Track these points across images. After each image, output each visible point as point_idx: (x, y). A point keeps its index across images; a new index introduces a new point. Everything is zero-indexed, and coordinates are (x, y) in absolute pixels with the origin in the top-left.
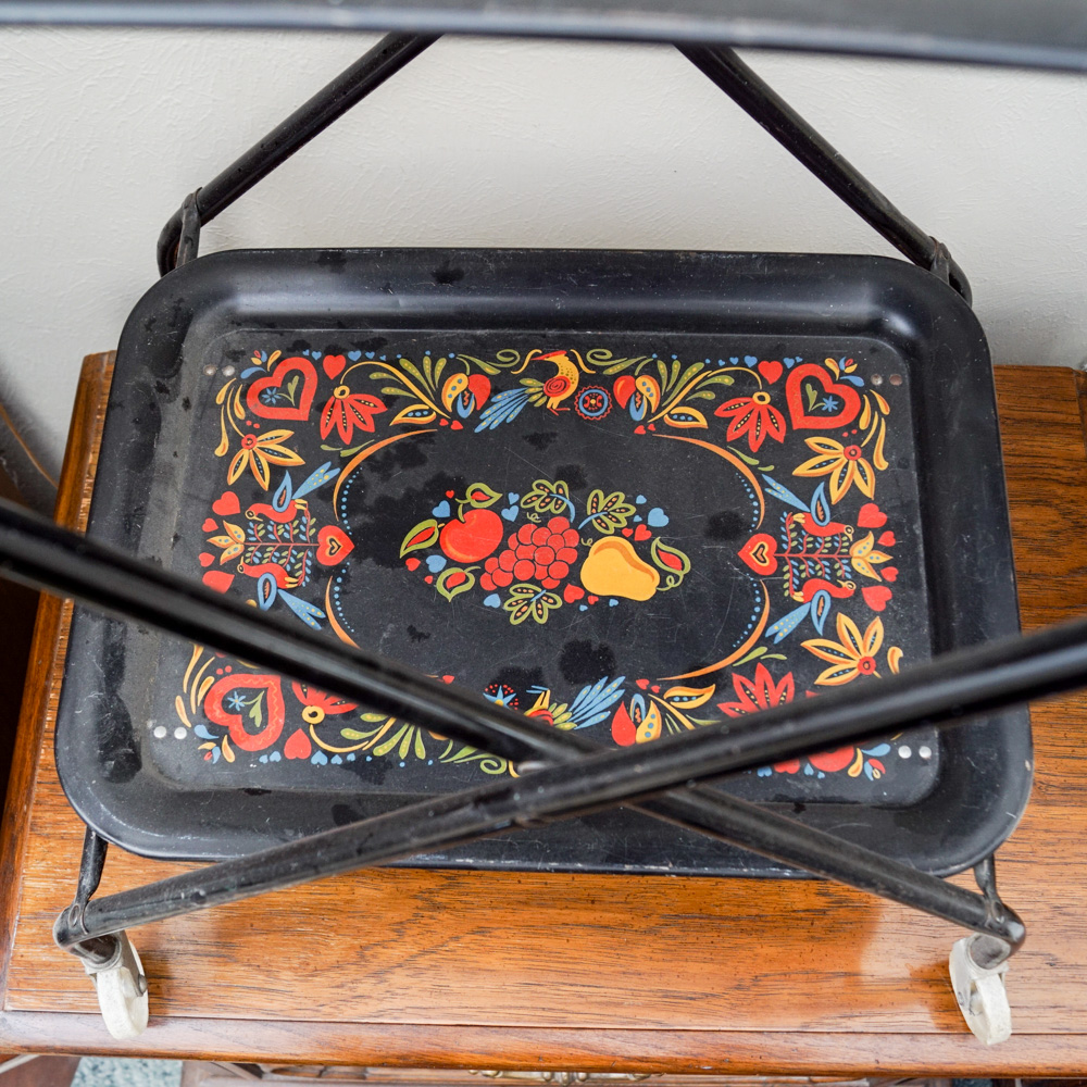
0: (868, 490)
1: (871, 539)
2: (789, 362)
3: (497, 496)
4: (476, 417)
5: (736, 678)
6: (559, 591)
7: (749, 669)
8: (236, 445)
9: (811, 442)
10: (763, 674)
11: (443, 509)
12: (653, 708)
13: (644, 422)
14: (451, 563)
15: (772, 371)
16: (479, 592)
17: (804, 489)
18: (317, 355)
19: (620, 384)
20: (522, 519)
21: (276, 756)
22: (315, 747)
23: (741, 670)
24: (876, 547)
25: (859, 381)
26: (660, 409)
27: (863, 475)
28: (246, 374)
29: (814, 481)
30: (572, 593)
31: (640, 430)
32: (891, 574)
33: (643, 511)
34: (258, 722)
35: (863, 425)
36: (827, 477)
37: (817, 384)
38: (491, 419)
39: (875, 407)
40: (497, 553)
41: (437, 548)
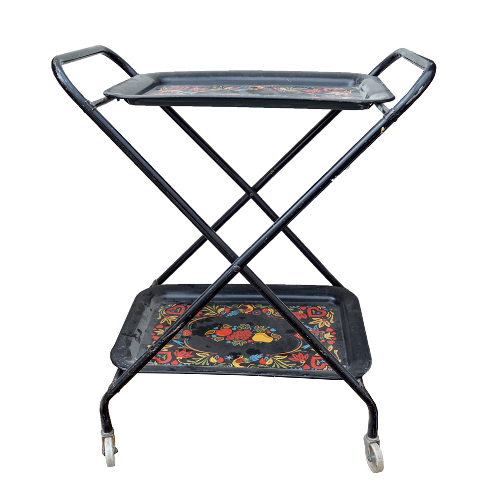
0: (329, 326)
1: (329, 333)
2: (308, 307)
3: (231, 326)
4: (226, 314)
5: (293, 355)
6: (247, 341)
7: (297, 353)
8: (163, 318)
9: (314, 319)
10: (300, 354)
11: (217, 328)
12: (271, 359)
13: (270, 316)
14: (218, 336)
15: (304, 308)
16: (225, 340)
17: (312, 326)
18: (185, 305)
19: (264, 310)
20: (237, 330)
21: (169, 364)
22: (179, 363)
23: (294, 353)
24: (330, 334)
25: (327, 310)
26: (274, 313)
27: (327, 324)
28: (166, 308)
29: (315, 325)
30: (249, 341)
31: (269, 317)
32: (335, 339)
33: (269, 329)
34: (164, 359)
35: (327, 316)
36: (318, 324)
37: (315, 310)
38: (230, 315)
39: (330, 313)
40: (230, 335)
41: (215, 334)
